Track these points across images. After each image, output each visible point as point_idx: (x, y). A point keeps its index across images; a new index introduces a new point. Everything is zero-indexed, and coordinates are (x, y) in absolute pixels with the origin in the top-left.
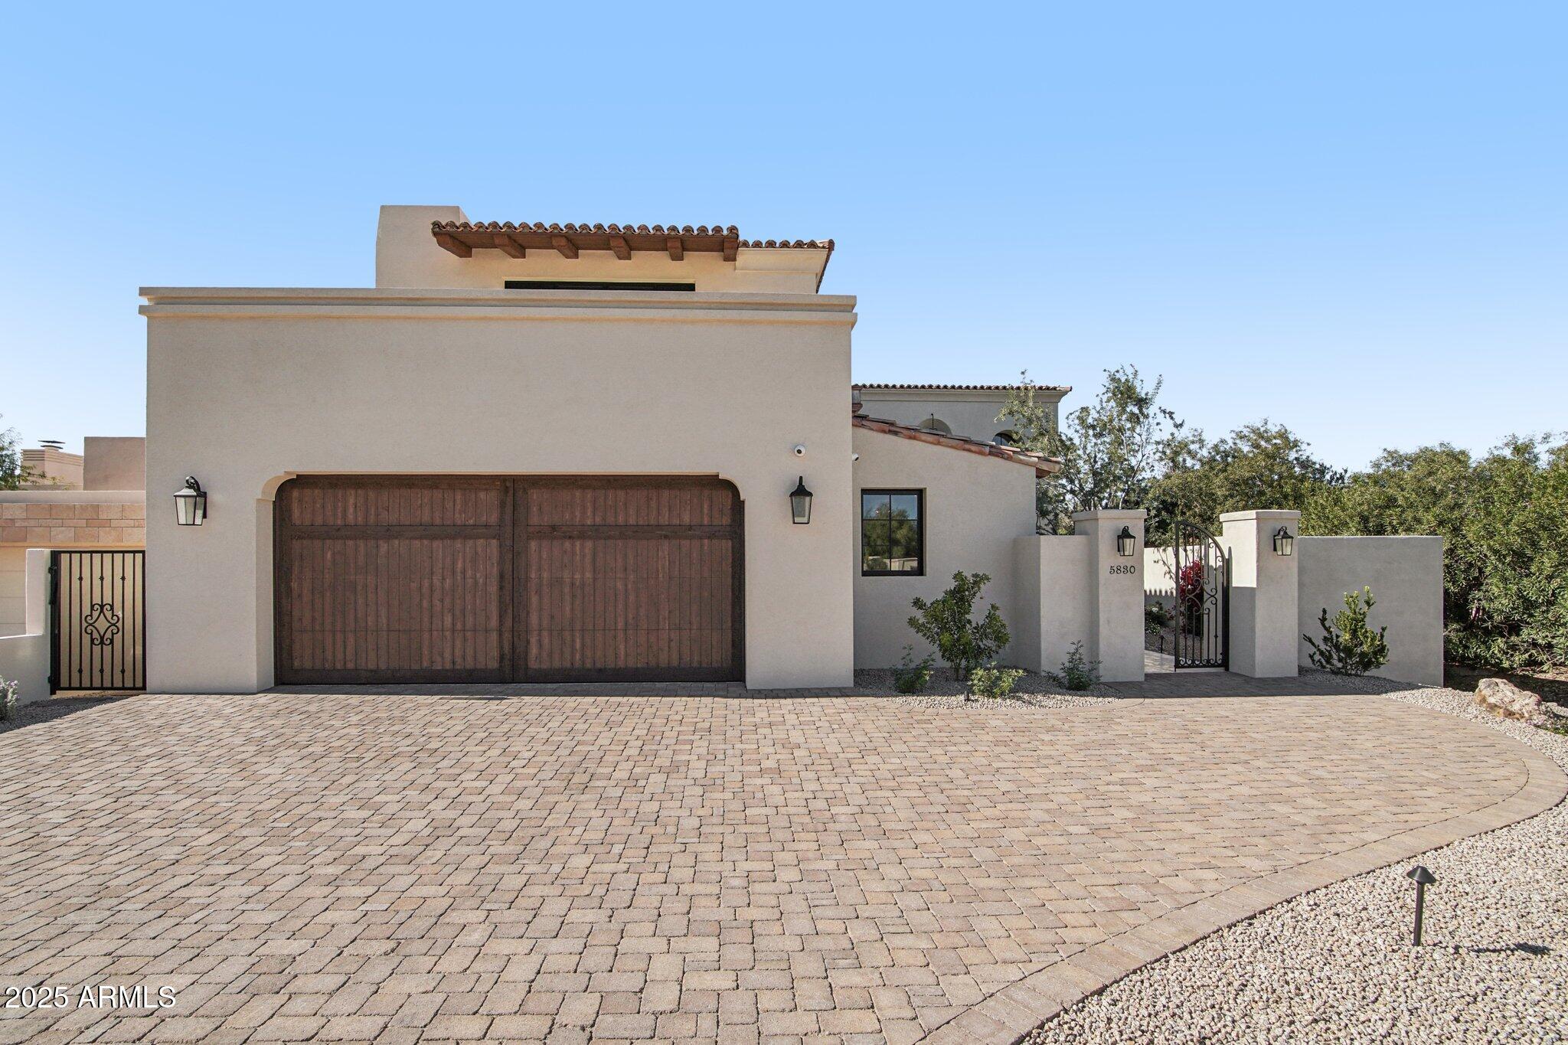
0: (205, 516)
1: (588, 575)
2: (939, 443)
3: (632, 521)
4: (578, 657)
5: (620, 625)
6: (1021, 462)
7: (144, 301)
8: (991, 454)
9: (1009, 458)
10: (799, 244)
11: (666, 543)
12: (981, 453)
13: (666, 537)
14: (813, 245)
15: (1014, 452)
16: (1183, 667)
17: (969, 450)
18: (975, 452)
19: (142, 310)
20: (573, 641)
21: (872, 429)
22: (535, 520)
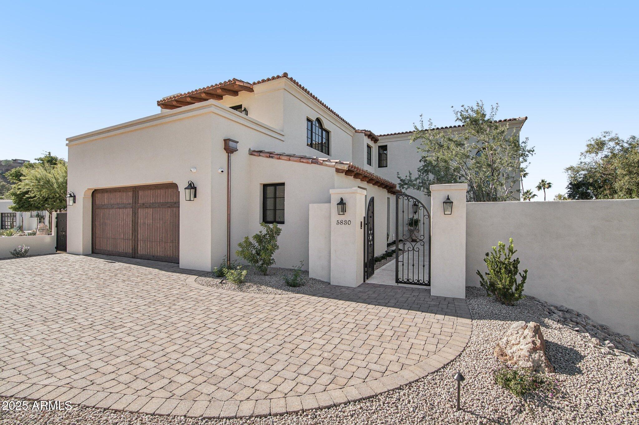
0: (74, 202)
1: (151, 221)
2: (290, 160)
3: (161, 202)
4: (149, 250)
5: (158, 241)
6: (326, 165)
7: (67, 142)
8: (312, 163)
9: (321, 164)
10: (273, 78)
11: (169, 209)
12: (308, 163)
13: (169, 207)
14: (278, 77)
15: (324, 161)
16: (401, 282)
17: (303, 162)
18: (305, 163)
19: (67, 145)
20: (148, 245)
21: (263, 157)
22: (140, 202)
